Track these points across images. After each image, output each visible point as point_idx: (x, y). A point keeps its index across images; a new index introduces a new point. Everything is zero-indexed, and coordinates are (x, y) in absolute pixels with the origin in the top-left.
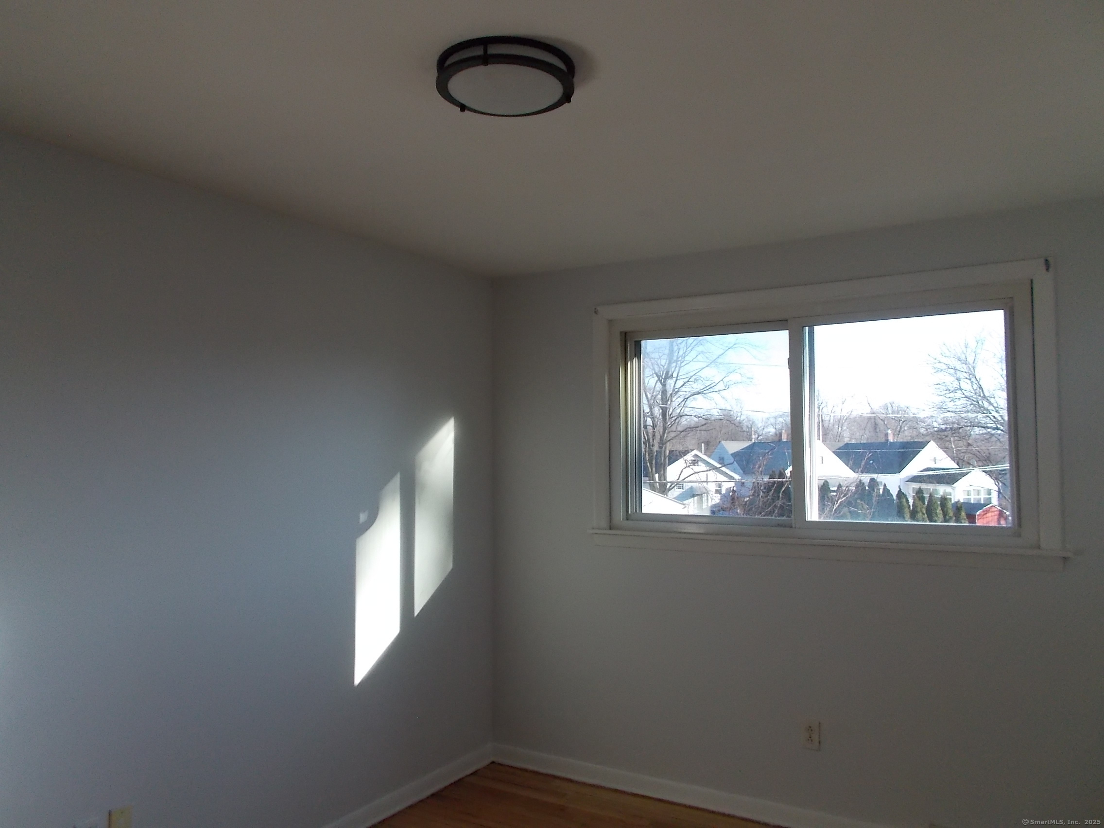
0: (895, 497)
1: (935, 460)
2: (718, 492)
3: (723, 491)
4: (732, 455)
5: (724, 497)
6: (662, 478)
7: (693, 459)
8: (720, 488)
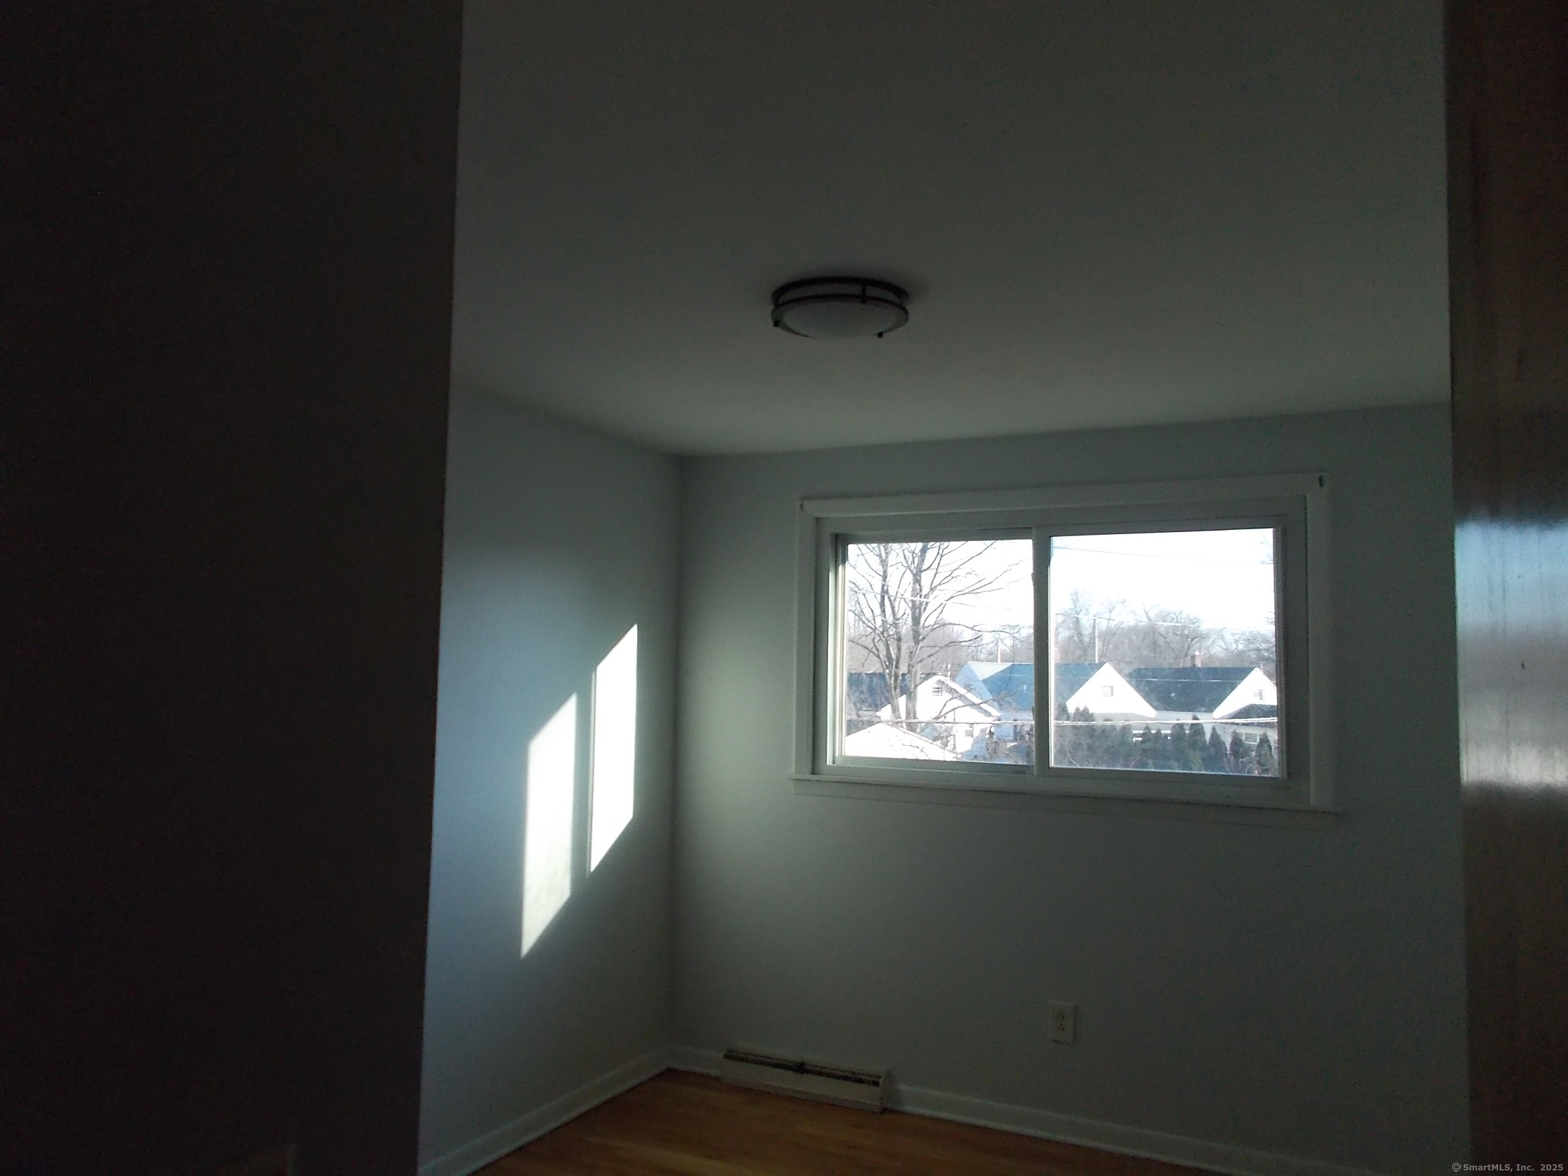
0: (1228, 746)
1: (1260, 694)
2: (970, 734)
3: (976, 734)
4: (984, 681)
5: (976, 742)
6: (912, 715)
7: (936, 686)
8: (971, 729)
